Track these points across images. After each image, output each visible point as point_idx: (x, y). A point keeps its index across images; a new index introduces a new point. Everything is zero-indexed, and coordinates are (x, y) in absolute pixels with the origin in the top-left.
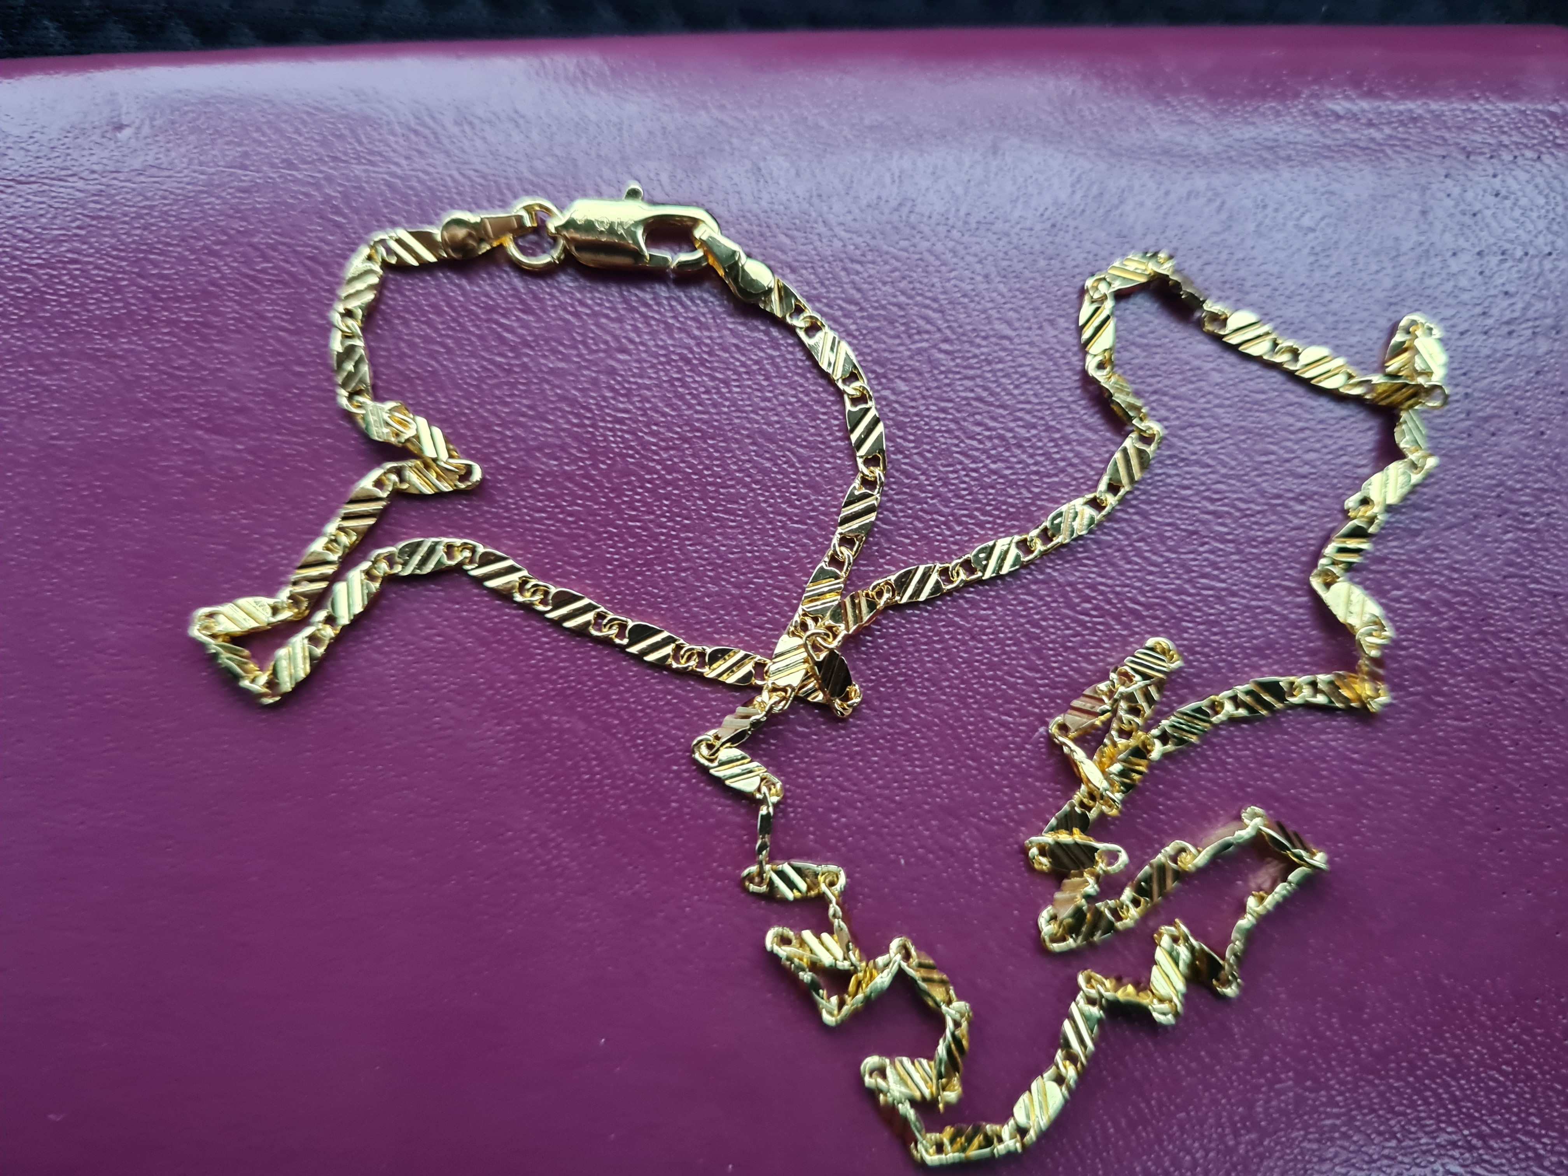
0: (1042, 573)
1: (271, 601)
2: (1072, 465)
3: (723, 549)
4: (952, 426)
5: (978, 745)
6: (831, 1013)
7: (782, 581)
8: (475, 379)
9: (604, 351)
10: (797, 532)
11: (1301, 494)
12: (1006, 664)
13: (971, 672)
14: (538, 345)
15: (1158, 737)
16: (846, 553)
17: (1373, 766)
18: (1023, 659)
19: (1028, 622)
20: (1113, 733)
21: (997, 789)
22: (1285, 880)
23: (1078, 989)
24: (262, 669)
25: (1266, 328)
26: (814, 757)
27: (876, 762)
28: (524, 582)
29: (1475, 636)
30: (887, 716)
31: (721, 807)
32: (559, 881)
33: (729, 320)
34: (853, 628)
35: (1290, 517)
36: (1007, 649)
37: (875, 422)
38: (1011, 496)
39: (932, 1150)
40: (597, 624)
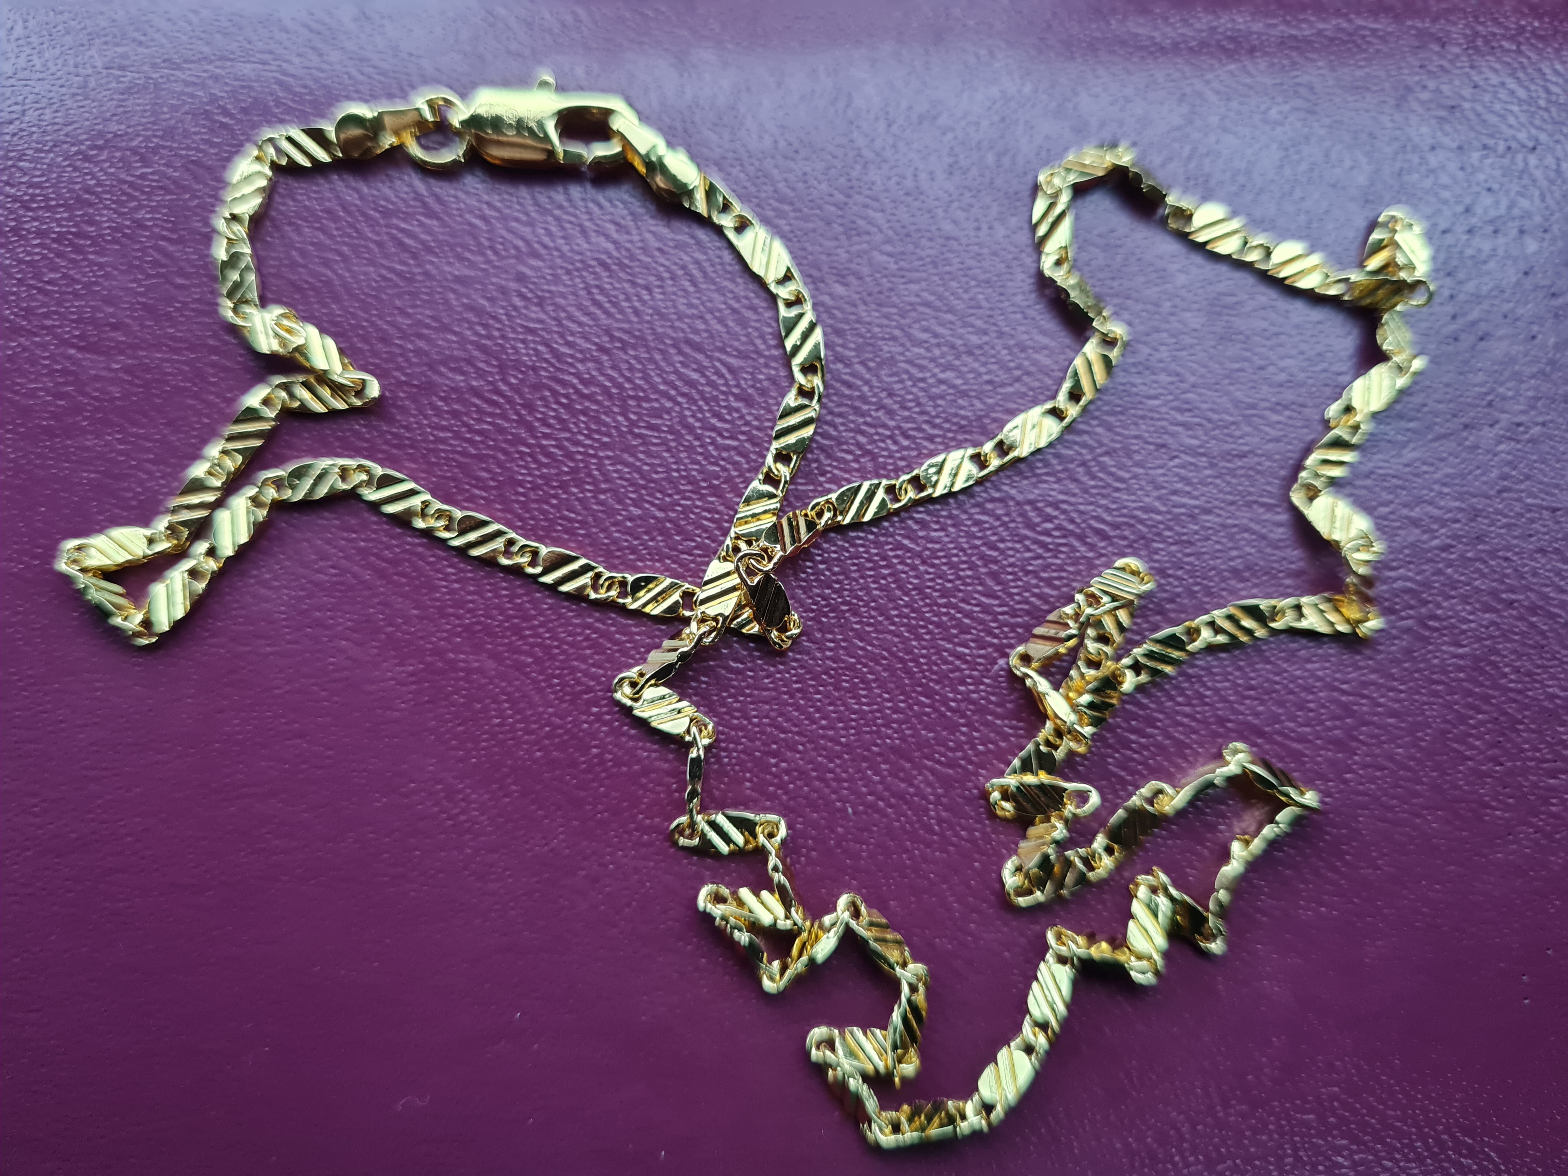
0: (999, 490)
1: (148, 532)
2: (1028, 373)
3: (646, 468)
4: (897, 332)
5: (932, 680)
6: (772, 979)
7: (712, 503)
8: (373, 289)
9: (516, 257)
10: (728, 448)
11: (1278, 404)
12: (960, 591)
13: (922, 600)
14: (443, 252)
15: (1130, 667)
16: (784, 471)
17: (1364, 697)
18: (981, 584)
19: (985, 544)
20: (1080, 663)
21: (953, 728)
22: (1272, 821)
23: (1046, 947)
24: (138, 607)
25: (1235, 224)
26: (750, 695)
27: (819, 700)
28: (426, 504)
29: (1469, 555)
30: (831, 649)
31: (647, 752)
32: (468, 837)
33: (651, 221)
34: (789, 549)
35: (1267, 429)
36: (962, 573)
37: (812, 327)
38: (962, 408)
39: (888, 1130)
40: (507, 553)
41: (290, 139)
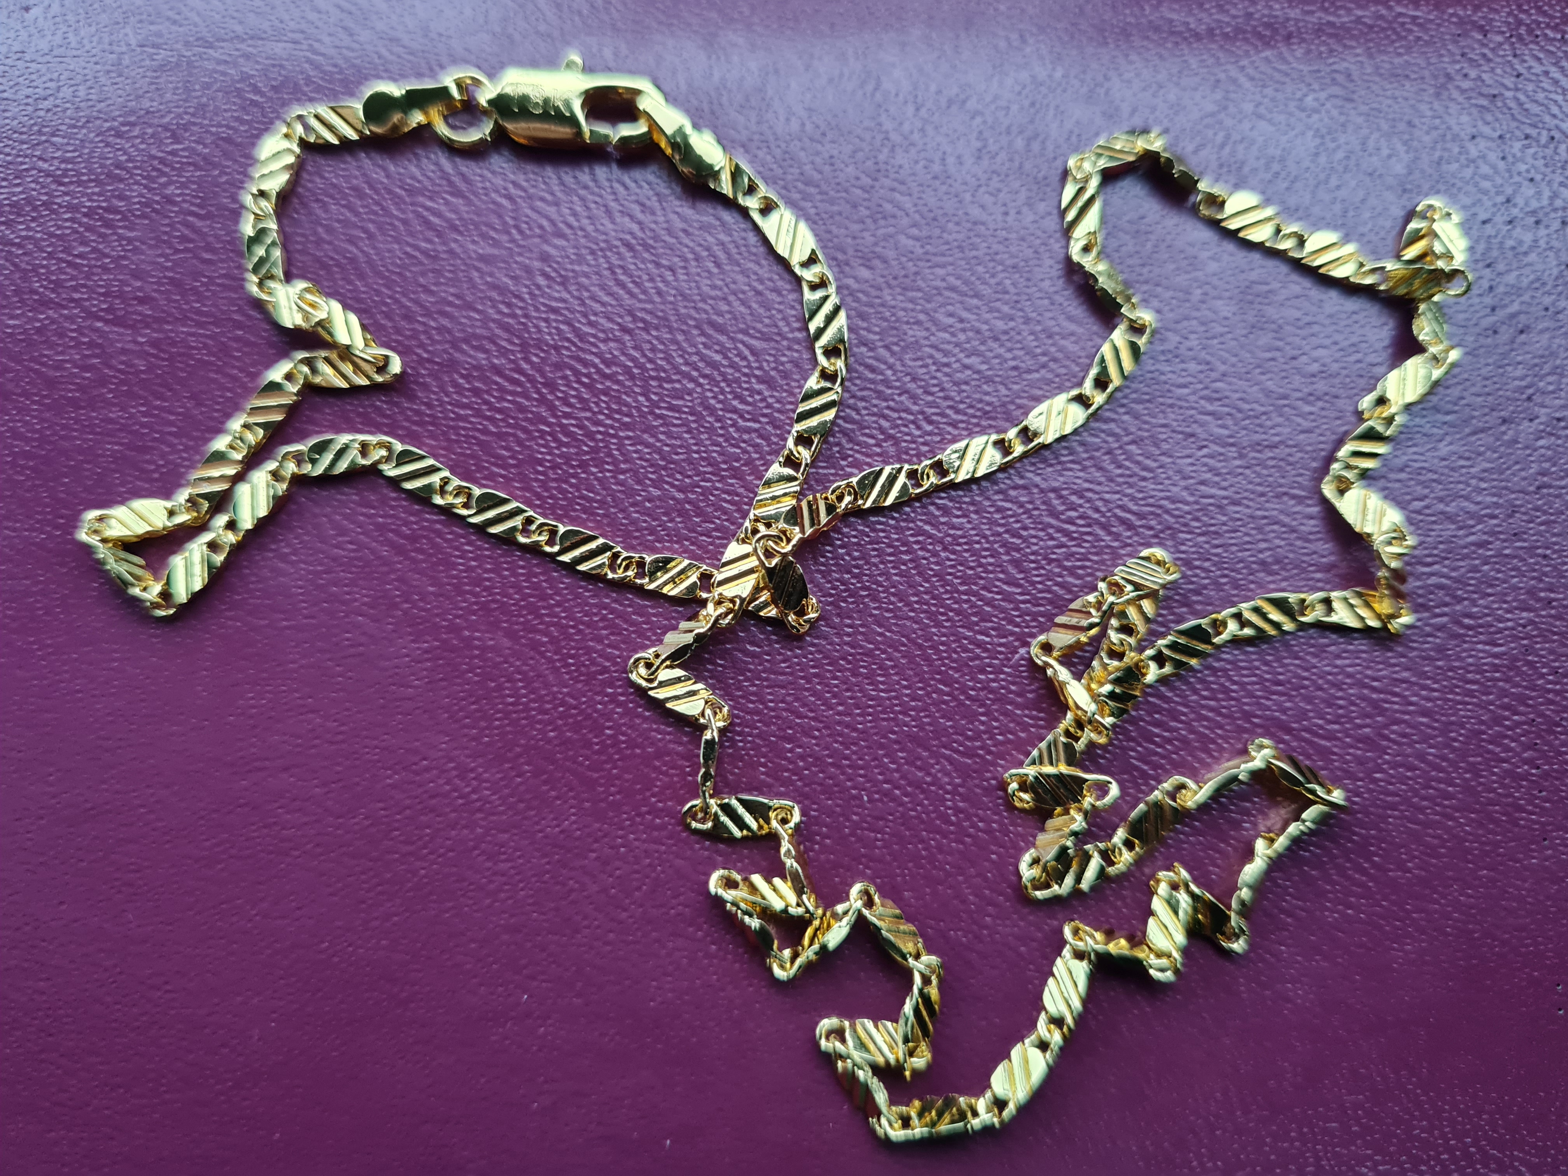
0: (1022, 477)
1: (169, 504)
2: (1055, 360)
3: (666, 449)
4: (922, 317)
5: (951, 668)
6: (782, 967)
7: (732, 485)
8: (399, 266)
9: (540, 237)
10: (749, 431)
11: (1311, 394)
12: (982, 578)
13: (943, 586)
14: (468, 230)
15: (1153, 658)
16: (805, 454)
17: (1396, 694)
18: (1002, 572)
19: (1007, 532)
20: (1103, 654)
21: (972, 717)
22: (1297, 818)
23: (1063, 943)
24: (157, 579)
25: (1269, 212)
26: (766, 679)
27: (836, 686)
28: (445, 481)
29: (1507, 552)
30: (849, 635)
31: (662, 734)
32: (479, 815)
33: (678, 203)
34: (809, 531)
35: (1299, 420)
36: (984, 561)
37: (836, 310)
38: (987, 394)
39: (898, 1124)
40: (525, 531)
41: (317, 117)
